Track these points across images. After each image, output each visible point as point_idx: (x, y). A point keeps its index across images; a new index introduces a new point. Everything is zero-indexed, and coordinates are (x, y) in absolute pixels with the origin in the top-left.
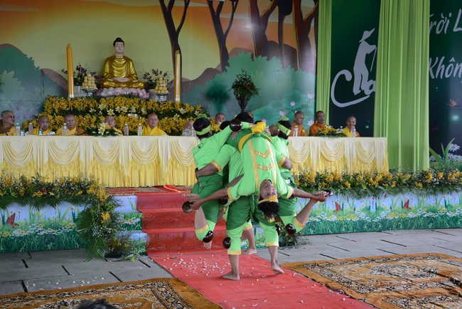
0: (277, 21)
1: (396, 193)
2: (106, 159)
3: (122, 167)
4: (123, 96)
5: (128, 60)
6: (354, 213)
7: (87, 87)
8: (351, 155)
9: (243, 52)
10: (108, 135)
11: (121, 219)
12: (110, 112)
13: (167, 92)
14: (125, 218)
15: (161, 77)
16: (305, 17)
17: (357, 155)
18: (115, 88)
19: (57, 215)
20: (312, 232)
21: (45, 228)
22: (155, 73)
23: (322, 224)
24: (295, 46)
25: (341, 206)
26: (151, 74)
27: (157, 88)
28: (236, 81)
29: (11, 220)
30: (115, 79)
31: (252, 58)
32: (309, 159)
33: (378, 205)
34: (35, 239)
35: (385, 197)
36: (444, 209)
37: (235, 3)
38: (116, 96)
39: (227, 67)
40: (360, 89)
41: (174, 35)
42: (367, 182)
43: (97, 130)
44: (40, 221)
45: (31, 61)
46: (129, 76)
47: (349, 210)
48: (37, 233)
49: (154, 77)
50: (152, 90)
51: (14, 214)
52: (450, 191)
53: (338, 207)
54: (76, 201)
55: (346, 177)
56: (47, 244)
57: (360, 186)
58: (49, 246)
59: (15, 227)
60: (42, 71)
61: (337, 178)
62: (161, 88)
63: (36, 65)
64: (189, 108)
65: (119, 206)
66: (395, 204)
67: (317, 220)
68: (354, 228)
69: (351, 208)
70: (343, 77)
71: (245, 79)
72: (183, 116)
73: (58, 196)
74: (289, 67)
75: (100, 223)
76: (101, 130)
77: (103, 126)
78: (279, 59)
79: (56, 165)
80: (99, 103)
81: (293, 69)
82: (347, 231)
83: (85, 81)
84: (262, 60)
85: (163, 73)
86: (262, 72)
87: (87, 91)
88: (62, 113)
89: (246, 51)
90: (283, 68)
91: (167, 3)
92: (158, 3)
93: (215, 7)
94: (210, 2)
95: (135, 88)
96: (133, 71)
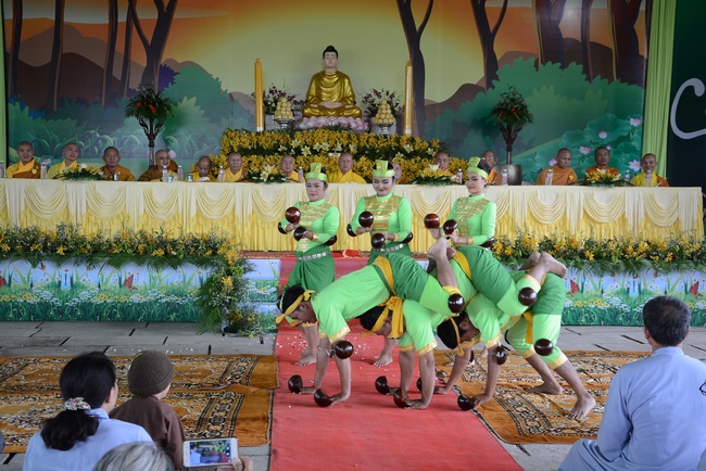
0: (580, 6)
1: (668, 270)
2: (269, 213)
4: (330, 128)
5: (342, 76)
6: (601, 297)
7: (280, 117)
8: (636, 215)
9: (521, 58)
10: (272, 181)
11: (252, 288)
12: (306, 151)
13: (393, 120)
14: (257, 286)
15: (385, 98)
18: (318, 116)
19: (182, 279)
21: (168, 294)
22: (378, 95)
24: (610, 43)
25: (580, 286)
26: (374, 96)
27: (377, 115)
28: (500, 104)
29: (129, 282)
30: (322, 104)
31: (536, 65)
32: (564, 218)
33: (642, 286)
34: (155, 307)
35: (656, 275)
38: (316, 128)
39: (494, 82)
41: (413, 37)
42: (621, 252)
43: (258, 175)
44: (161, 285)
45: (217, 83)
46: (343, 99)
47: (594, 292)
48: (158, 299)
49: (377, 101)
50: (373, 119)
51: (132, 276)
53: (574, 287)
54: (201, 262)
55: (590, 244)
56: (169, 314)
57: (609, 258)
58: (172, 317)
59: (133, 291)
60: (230, 95)
61: (573, 245)
62: (383, 116)
63: (223, 88)
64: (420, 144)
65: (251, 270)
66: (674, 286)
68: (601, 319)
69: (596, 289)
70: (690, 89)
71: (513, 100)
72: (408, 156)
73: (182, 256)
74: (599, 77)
75: (220, 290)
76: (265, 175)
77: (269, 170)
78: (581, 66)
79: (206, 219)
80: (293, 138)
81: (606, 81)
82: (589, 323)
83: (278, 108)
84: (552, 68)
85: (390, 93)
86: (552, 87)
87: (280, 122)
88: (244, 152)
89: (526, 56)
90: (588, 79)
95: (347, 117)
96: (348, 92)
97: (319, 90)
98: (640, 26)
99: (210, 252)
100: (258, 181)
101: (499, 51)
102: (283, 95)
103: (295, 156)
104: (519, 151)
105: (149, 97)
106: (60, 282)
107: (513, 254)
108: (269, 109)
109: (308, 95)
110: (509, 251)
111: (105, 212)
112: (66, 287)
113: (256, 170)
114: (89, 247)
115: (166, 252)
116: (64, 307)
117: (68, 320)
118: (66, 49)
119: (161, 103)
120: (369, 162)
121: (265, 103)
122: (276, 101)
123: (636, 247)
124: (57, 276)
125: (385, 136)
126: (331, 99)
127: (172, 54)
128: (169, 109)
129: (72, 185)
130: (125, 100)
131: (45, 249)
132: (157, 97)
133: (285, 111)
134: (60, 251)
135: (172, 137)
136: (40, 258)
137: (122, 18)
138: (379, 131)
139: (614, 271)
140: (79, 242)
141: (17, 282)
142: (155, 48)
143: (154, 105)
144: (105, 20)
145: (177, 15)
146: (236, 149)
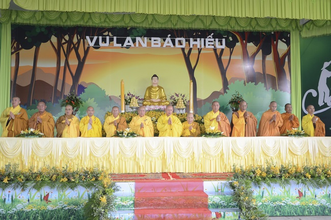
0: (261, 59)
2: (128, 153)
3: (138, 159)
4: (156, 110)
5: (160, 88)
6: (315, 199)
7: (132, 106)
8: (314, 150)
9: (238, 80)
10: (130, 136)
11: (118, 201)
13: (184, 107)
14: (121, 200)
15: (180, 97)
16: (281, 56)
17: (319, 150)
18: (150, 105)
19: (77, 195)
20: (278, 214)
21: (69, 204)
22: (177, 95)
23: (287, 208)
24: (275, 74)
25: (303, 193)
26: (175, 96)
27: (177, 105)
28: (232, 99)
30: (151, 100)
31: (245, 83)
32: (279, 153)
34: (62, 212)
37: (232, 49)
38: (149, 111)
39: (227, 90)
40: (324, 102)
41: (191, 71)
42: (325, 174)
43: (122, 133)
44: (65, 199)
45: (104, 92)
46: (161, 98)
48: (63, 208)
49: (177, 98)
50: (175, 106)
51: (48, 194)
53: (301, 194)
55: (306, 169)
56: (70, 216)
57: (319, 177)
58: (72, 218)
59: (49, 203)
60: (110, 97)
61: (299, 170)
62: (180, 105)
63: (107, 94)
64: (198, 117)
65: (118, 190)
67: (283, 204)
68: (316, 212)
69: (312, 195)
70: (310, 94)
71: (238, 97)
73: (77, 182)
74: (271, 89)
75: (99, 205)
76: (126, 132)
77: (128, 130)
78: (263, 84)
79: (94, 157)
81: (274, 90)
82: (310, 214)
83: (132, 102)
84: (251, 84)
85: (183, 95)
86: (252, 93)
87: (132, 108)
89: (240, 79)
90: (267, 89)
91: (186, 52)
92: (181, 52)
93: (218, 53)
94: (215, 50)
95: (163, 105)
96: (163, 95)
97: (150, 94)
99: (94, 179)
100: (123, 136)
101: (228, 77)
102: (134, 96)
105: (72, 97)
106: (5, 199)
107: (267, 176)
108: (127, 102)
109: (145, 96)
110: (264, 175)
111: (41, 154)
112: (8, 202)
113: (121, 131)
114: (22, 177)
115: (69, 180)
116: (7, 214)
118: (37, 78)
119: (77, 100)
121: (125, 100)
122: (130, 99)
124: (3, 195)
125: (181, 114)
126: (156, 98)
127: (84, 79)
128: (81, 103)
129: (24, 140)
130: (60, 101)
132: (75, 97)
133: (135, 103)
134: (6, 181)
135: (82, 116)
137: (62, 64)
138: (178, 112)
140: (17, 174)
142: (76, 78)
143: (74, 101)
144: (55, 65)
145: (86, 63)
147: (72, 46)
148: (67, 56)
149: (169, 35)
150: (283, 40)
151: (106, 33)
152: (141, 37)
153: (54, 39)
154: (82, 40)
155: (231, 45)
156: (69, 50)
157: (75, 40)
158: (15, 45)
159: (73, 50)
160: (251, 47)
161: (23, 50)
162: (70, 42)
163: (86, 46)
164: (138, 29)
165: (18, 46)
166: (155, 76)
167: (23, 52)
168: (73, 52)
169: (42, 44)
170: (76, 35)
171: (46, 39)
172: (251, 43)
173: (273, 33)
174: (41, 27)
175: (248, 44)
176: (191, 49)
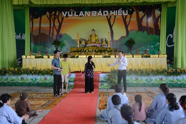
0: (146, 19)
3: (80, 66)
4: (92, 46)
5: (96, 35)
6: (142, 81)
7: (82, 44)
8: (152, 63)
9: (134, 31)
10: (77, 58)
12: (87, 51)
13: (106, 44)
14: (70, 79)
16: (156, 17)
18: (90, 44)
22: (103, 39)
23: (131, 84)
24: (153, 27)
28: (128, 40)
29: (46, 78)
30: (91, 41)
31: (137, 32)
32: (137, 64)
33: (151, 79)
34: (51, 83)
35: (153, 76)
36: (176, 81)
37: (131, 15)
38: (90, 46)
39: (128, 36)
41: (111, 27)
43: (74, 56)
44: (52, 79)
45: (71, 37)
46: (96, 40)
47: (140, 80)
52: (177, 75)
53: (136, 79)
57: (143, 73)
59: (47, 80)
60: (73, 40)
61: (136, 70)
62: (104, 43)
64: (111, 49)
66: (157, 79)
67: (129, 82)
68: (142, 85)
70: (170, 36)
71: (131, 39)
74: (151, 34)
77: (77, 55)
78: (147, 32)
80: (85, 48)
81: (152, 35)
82: (140, 86)
84: (141, 32)
85: (106, 39)
86: (141, 36)
88: (75, 51)
89: (135, 30)
90: (148, 35)
91: (109, 18)
92: (106, 18)
93: (124, 17)
94: (123, 16)
95: (96, 44)
96: (97, 38)
97: (91, 38)
98: (159, 23)
100: (75, 58)
101: (129, 29)
103: (84, 52)
104: (134, 50)
105: (56, 41)
108: (80, 42)
109: (89, 39)
111: (44, 64)
112: (34, 80)
114: (38, 71)
116: (34, 83)
117: (34, 86)
118: (41, 32)
119: (58, 42)
120: (100, 53)
122: (82, 41)
123: (149, 70)
124: (32, 77)
125: (104, 48)
126: (93, 40)
127: (62, 32)
128: (61, 43)
129: (38, 59)
130: (52, 42)
131: (30, 72)
134: (33, 72)
136: (29, 74)
137: (52, 25)
138: (103, 47)
139: (144, 75)
140: (36, 71)
141: (25, 79)
142: (58, 31)
144: (49, 26)
145: (63, 24)
146: (73, 51)
147: (56, 16)
148: (54, 21)
149: (101, 10)
150: (158, 9)
151: (71, 10)
152: (87, 11)
153: (48, 14)
154: (60, 14)
155: (130, 13)
156: (55, 19)
157: (57, 14)
158: (31, 17)
159: (57, 18)
160: (141, 13)
161: (35, 19)
162: (55, 15)
163: (62, 16)
164: (86, 7)
165: (32, 17)
166: (93, 30)
167: (35, 20)
168: (57, 19)
169: (43, 16)
170: (57, 11)
171: (45, 13)
172: (141, 12)
173: (153, 6)
174: (42, 8)
175: (140, 12)
176: (111, 16)
